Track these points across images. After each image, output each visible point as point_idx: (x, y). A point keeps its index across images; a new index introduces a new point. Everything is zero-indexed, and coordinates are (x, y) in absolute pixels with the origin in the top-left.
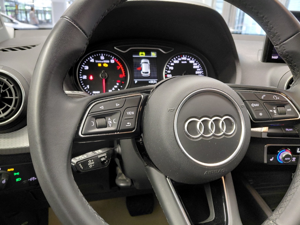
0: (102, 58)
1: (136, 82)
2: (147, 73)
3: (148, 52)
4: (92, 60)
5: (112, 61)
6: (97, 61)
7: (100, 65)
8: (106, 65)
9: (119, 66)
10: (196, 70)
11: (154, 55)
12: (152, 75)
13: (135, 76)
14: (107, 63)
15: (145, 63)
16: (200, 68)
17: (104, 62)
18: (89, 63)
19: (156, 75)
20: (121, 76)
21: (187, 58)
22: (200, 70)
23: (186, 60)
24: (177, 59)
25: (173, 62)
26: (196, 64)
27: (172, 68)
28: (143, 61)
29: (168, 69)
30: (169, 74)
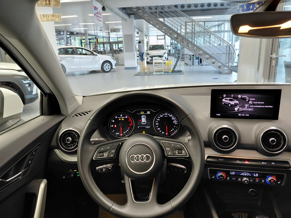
0: (121, 116)
1: (139, 127)
2: (145, 122)
3: (145, 112)
4: (116, 117)
5: (126, 117)
6: (118, 118)
7: (120, 119)
8: (123, 119)
9: (130, 119)
10: (173, 120)
11: (149, 113)
12: (147, 124)
13: (138, 124)
14: (123, 118)
15: (144, 117)
16: (176, 119)
17: (122, 118)
18: (115, 119)
19: (150, 124)
20: (130, 125)
21: (168, 114)
22: (176, 120)
23: (167, 115)
24: (162, 115)
25: (159, 116)
26: (173, 117)
27: (159, 120)
28: (142, 116)
29: (157, 121)
30: (157, 123)
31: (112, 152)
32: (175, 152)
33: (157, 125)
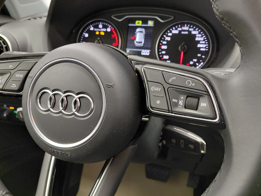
0: (101, 26)
1: (128, 51)
2: (141, 42)
3: (145, 21)
4: (92, 29)
5: (109, 30)
6: (95, 30)
7: (97, 33)
8: (102, 33)
9: (114, 34)
10: (198, 42)
11: (151, 23)
12: (146, 46)
13: (128, 44)
14: (104, 32)
15: (140, 32)
16: (204, 40)
17: (101, 30)
18: (89, 32)
19: (149, 46)
21: (190, 27)
22: (204, 42)
23: (188, 31)
24: (176, 29)
25: (171, 32)
26: (200, 35)
27: (169, 39)
28: (138, 30)
29: (164, 40)
30: (164, 45)
31: (17, 77)
32: (175, 101)
33: (164, 50)
